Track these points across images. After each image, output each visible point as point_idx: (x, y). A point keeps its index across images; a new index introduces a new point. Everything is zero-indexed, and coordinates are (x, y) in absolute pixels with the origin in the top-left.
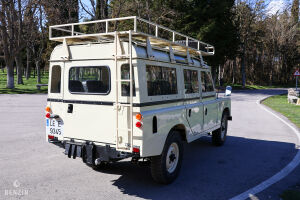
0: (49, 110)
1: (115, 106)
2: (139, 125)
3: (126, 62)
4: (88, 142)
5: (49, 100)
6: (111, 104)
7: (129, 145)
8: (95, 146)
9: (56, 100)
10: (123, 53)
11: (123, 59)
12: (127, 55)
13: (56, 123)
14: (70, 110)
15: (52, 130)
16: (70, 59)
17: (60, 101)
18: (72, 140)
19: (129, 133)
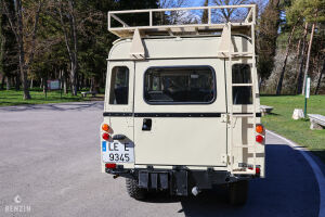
0: (107, 128)
1: (224, 117)
2: (260, 139)
3: (240, 61)
4: (178, 168)
5: (106, 114)
6: (218, 115)
8: (189, 171)
9: (120, 115)
10: (236, 50)
11: (235, 58)
12: (240, 53)
13: (121, 146)
14: (147, 126)
16: (146, 58)
17: (127, 115)
18: (150, 167)
19: (245, 150)
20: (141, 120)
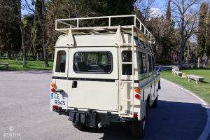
0: (54, 85)
1: (116, 82)
2: (137, 97)
3: (127, 49)
4: (91, 111)
5: (54, 78)
6: (113, 81)
7: (128, 112)
8: (97, 113)
9: (61, 78)
10: (124, 42)
11: (124, 47)
12: (127, 44)
13: (61, 96)
14: (75, 85)
15: (56, 102)
16: (75, 46)
17: (65, 78)
18: (76, 109)
19: (129, 103)
20: (71, 82)
